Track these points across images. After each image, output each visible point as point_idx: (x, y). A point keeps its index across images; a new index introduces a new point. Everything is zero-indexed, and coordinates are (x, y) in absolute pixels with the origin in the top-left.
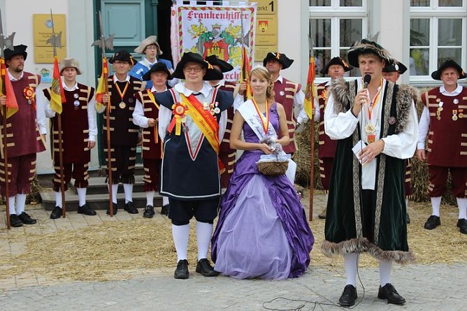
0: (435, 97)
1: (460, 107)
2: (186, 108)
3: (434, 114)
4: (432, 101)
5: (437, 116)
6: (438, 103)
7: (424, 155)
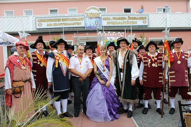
0: (146, 58)
1: (158, 61)
2: (60, 58)
3: (146, 65)
4: (145, 59)
5: (148, 66)
6: (148, 60)
7: (142, 82)
